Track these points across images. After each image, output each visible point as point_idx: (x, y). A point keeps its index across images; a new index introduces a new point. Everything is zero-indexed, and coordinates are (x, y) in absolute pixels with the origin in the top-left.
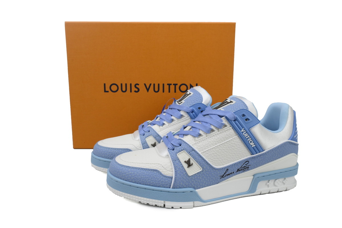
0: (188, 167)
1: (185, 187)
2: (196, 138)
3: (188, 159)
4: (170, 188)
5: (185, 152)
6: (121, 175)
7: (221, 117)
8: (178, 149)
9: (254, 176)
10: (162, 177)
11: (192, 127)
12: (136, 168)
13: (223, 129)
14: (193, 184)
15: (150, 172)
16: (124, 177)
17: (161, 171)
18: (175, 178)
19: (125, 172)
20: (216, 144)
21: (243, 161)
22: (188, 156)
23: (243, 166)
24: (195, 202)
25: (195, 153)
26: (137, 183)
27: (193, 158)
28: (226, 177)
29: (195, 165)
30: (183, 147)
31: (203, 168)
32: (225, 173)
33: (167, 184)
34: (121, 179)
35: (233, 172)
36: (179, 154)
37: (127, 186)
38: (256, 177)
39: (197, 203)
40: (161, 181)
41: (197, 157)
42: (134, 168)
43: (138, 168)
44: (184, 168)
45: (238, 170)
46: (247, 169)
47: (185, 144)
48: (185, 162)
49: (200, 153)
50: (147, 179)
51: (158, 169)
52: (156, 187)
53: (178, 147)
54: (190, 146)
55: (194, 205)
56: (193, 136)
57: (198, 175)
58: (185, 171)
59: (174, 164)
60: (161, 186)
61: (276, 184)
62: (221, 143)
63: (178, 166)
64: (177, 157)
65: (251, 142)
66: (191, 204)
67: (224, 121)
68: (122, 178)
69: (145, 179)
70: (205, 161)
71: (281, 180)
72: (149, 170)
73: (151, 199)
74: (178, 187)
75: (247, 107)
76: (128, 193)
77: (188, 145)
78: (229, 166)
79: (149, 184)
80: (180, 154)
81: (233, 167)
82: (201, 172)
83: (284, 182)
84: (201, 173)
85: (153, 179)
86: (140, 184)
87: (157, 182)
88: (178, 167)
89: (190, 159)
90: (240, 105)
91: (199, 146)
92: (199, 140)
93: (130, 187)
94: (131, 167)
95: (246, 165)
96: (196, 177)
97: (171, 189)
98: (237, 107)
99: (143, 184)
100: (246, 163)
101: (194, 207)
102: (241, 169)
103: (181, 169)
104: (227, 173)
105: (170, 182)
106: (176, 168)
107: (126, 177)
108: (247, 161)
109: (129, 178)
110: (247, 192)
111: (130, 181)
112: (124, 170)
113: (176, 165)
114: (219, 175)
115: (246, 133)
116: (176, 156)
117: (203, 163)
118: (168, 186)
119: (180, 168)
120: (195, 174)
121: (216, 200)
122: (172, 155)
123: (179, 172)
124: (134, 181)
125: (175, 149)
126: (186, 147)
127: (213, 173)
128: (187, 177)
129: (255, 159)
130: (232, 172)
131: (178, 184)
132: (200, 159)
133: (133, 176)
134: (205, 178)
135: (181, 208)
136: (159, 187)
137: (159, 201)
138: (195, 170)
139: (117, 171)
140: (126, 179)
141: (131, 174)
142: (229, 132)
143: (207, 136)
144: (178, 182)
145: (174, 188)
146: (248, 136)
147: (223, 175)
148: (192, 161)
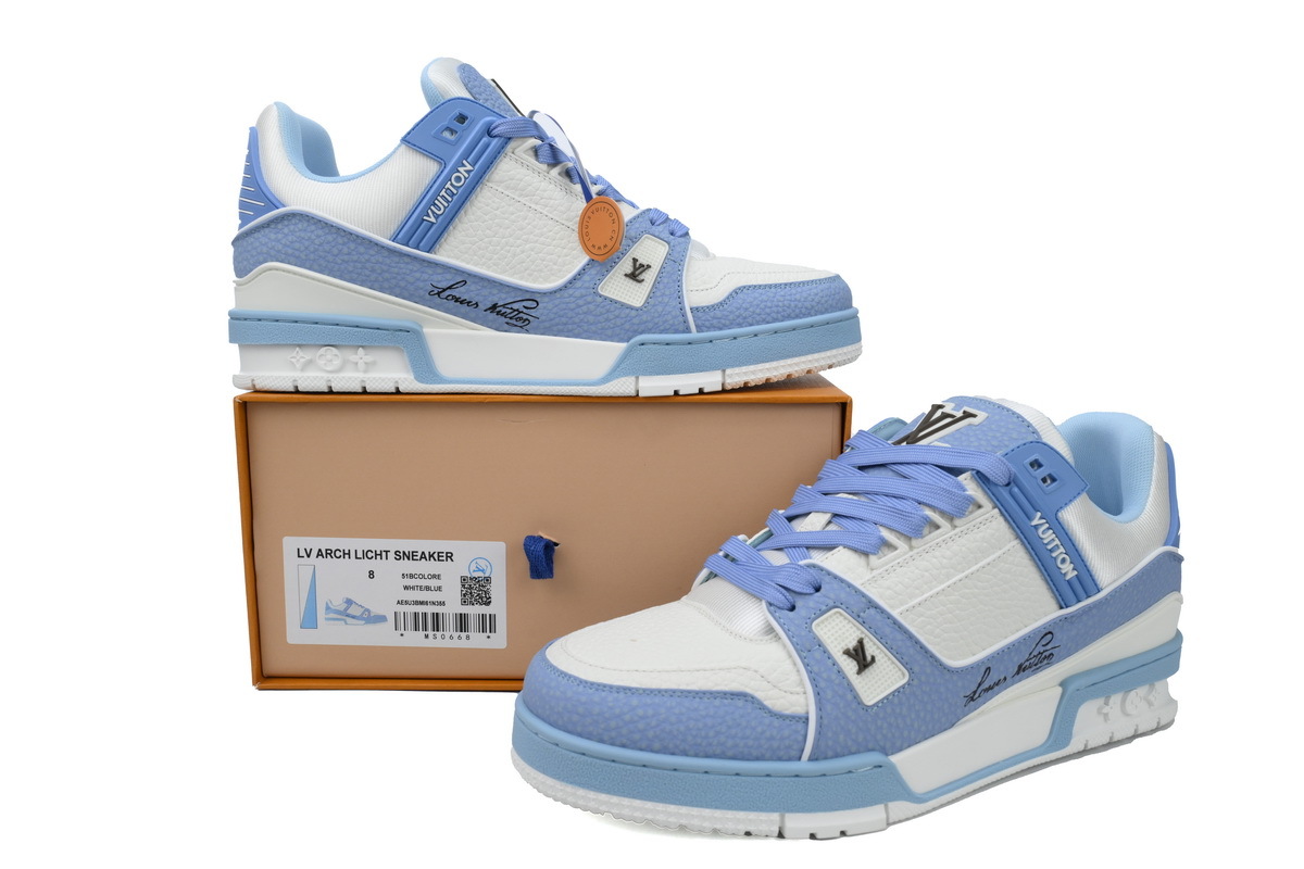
0: (859, 672)
1: (854, 749)
2: (872, 558)
3: (857, 639)
4: (800, 759)
5: (841, 615)
6: (602, 726)
7: (955, 471)
8: (811, 604)
9: (1063, 684)
10: (767, 721)
11: (835, 515)
12: (660, 691)
13: (971, 517)
14: (879, 737)
15: (717, 702)
16: (613, 734)
17: (759, 695)
18: (820, 718)
19: (617, 711)
20: (948, 577)
21: (1034, 632)
22: (855, 628)
23: (1035, 653)
24: (891, 805)
25: (878, 617)
26: (673, 754)
27: (875, 634)
28: (980, 700)
29: (882, 661)
30: (832, 595)
31: (910, 670)
32: (980, 685)
33: (789, 747)
34: (601, 741)
35: (1005, 679)
36: (818, 625)
37: (629, 767)
38: (1072, 688)
39: (898, 807)
40: (768, 734)
41: (888, 630)
42: (652, 691)
43: (666, 691)
44: (845, 677)
45: (1021, 669)
46: (1045, 662)
47: (835, 585)
48: (847, 652)
49: (895, 613)
50: (711, 734)
51: (748, 691)
52: (748, 760)
53: (811, 597)
54: (857, 591)
55: (888, 818)
56: (855, 550)
57: (896, 700)
58: (851, 689)
59: (806, 665)
60: (768, 755)
61: (1129, 708)
62: (967, 573)
63: (822, 669)
64: (815, 637)
65: (1063, 561)
66: (876, 813)
67: (972, 489)
68: (606, 738)
69: (703, 733)
70: (917, 642)
71: (1142, 691)
72: (713, 695)
73: (730, 812)
74: (830, 753)
75: (1035, 432)
76: (634, 797)
77: (850, 586)
78: (991, 658)
79: (718, 751)
80: (823, 622)
81: (1006, 658)
82: (903, 687)
83: (1151, 698)
84: (904, 693)
85: (733, 731)
86: (685, 753)
87: (750, 743)
88: (825, 675)
89: (865, 642)
90: (1010, 426)
91: (889, 588)
92: (883, 566)
93: (645, 769)
94: (637, 689)
95: (1045, 648)
96: (889, 710)
97: (804, 765)
98: (998, 435)
99: (696, 755)
100: (1044, 642)
101: (889, 824)
102: (1027, 663)
103: (837, 682)
104: (985, 685)
105: (800, 738)
106: (817, 678)
107: (624, 731)
108: (1046, 634)
109: (637, 736)
110: (1041, 746)
111: (644, 746)
112: (610, 704)
113: (816, 669)
114: (962, 695)
115: (1049, 528)
116: (811, 631)
117: (911, 651)
118: (794, 753)
119: (834, 677)
120: (886, 698)
121: (953, 790)
122: (793, 629)
123: (829, 694)
124: (657, 745)
125: (799, 603)
126: (843, 596)
127: (942, 690)
128: (862, 712)
129: (1072, 623)
130: (1002, 678)
131: (830, 743)
132: (899, 636)
133: (654, 723)
134: (917, 708)
135: (843, 834)
136: (757, 759)
137: (763, 816)
138: (882, 681)
139: (581, 710)
140: (625, 741)
141: (642, 718)
142: (988, 527)
143: (911, 548)
144: (830, 734)
145: (817, 760)
146: (1053, 540)
147: (975, 692)
148: (872, 648)
